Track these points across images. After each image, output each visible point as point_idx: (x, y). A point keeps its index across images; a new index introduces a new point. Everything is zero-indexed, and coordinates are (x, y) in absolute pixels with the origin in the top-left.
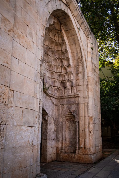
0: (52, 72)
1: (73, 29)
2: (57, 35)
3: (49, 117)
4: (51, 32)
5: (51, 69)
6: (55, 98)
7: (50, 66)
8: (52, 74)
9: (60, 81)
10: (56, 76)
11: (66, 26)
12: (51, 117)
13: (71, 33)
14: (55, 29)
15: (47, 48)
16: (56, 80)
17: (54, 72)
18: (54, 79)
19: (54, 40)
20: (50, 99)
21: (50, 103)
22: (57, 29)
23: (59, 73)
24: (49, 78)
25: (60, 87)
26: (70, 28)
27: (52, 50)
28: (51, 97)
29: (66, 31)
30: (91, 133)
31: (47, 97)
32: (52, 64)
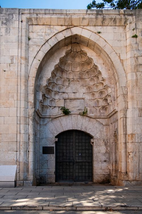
0: (92, 93)
1: (89, 41)
2: (83, 56)
3: (96, 139)
4: (75, 57)
5: (91, 91)
6: (102, 118)
7: (89, 88)
8: (93, 94)
9: (104, 99)
10: (97, 95)
11: (83, 42)
12: (99, 139)
13: (91, 44)
14: (77, 53)
15: (79, 74)
16: (99, 99)
17: (94, 93)
18: (97, 99)
19: (83, 62)
20: (97, 121)
21: (97, 125)
22: (79, 52)
23: (99, 91)
24: (91, 100)
25: (105, 105)
26: (87, 41)
27: (86, 72)
28: (97, 119)
29: (88, 46)
30: (130, 155)
31: (92, 120)
32: (89, 86)
